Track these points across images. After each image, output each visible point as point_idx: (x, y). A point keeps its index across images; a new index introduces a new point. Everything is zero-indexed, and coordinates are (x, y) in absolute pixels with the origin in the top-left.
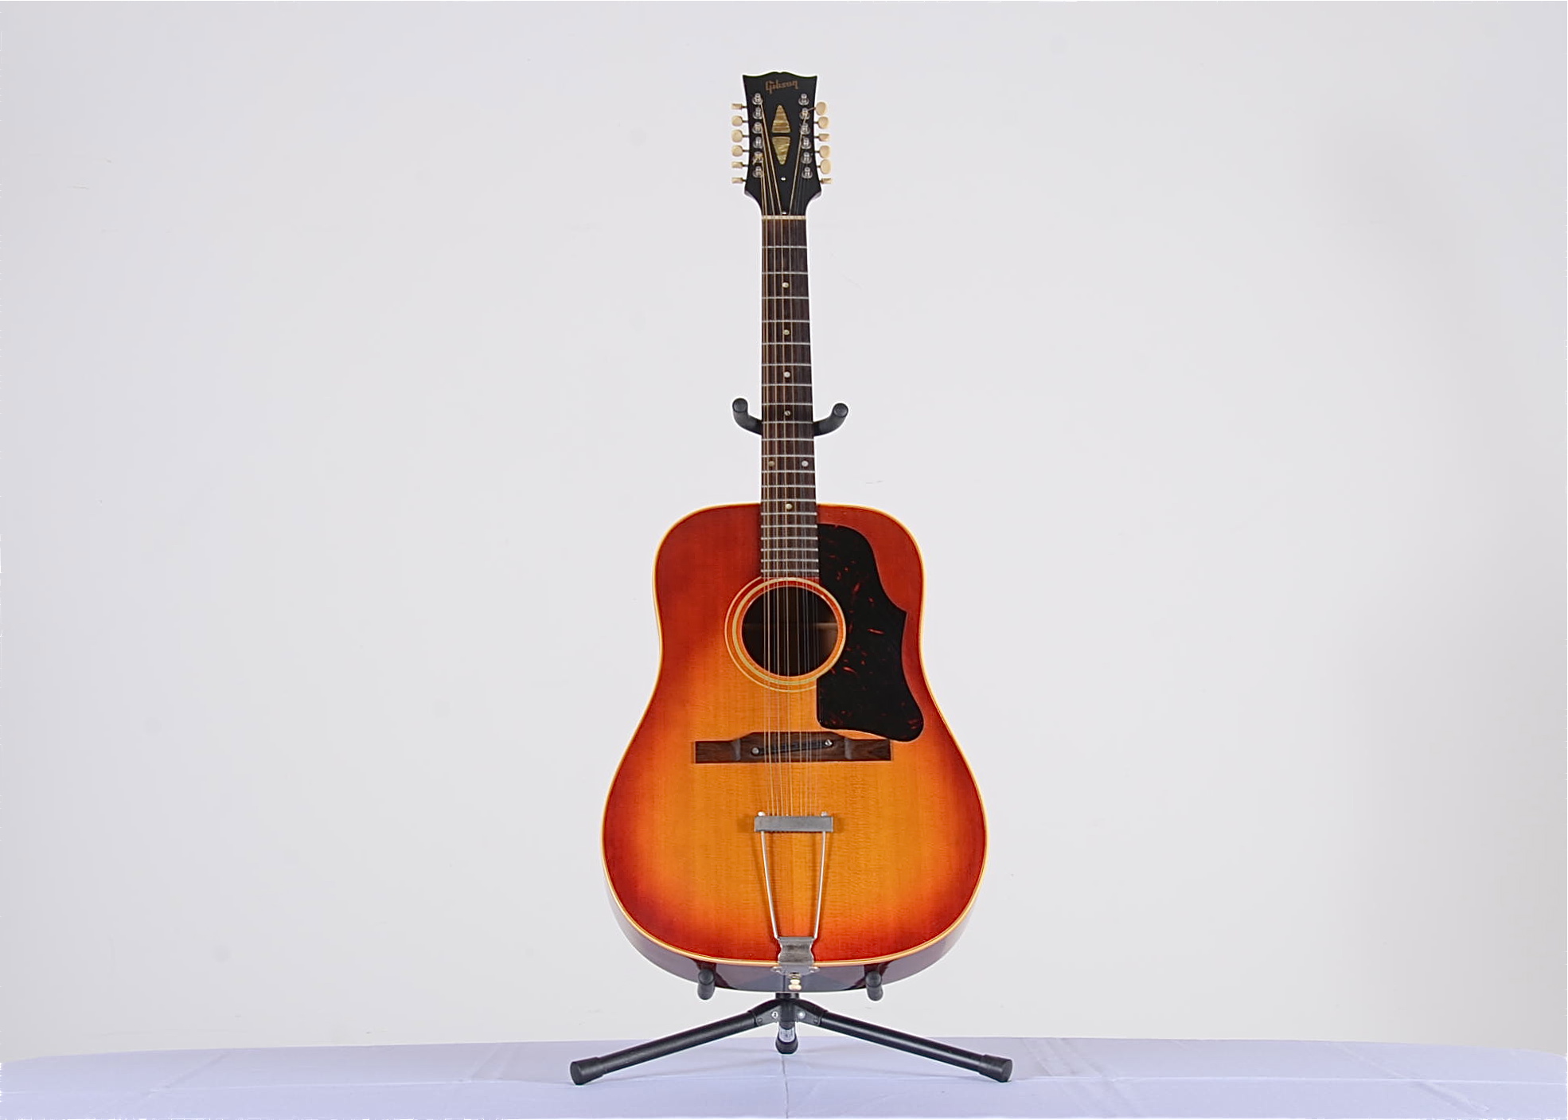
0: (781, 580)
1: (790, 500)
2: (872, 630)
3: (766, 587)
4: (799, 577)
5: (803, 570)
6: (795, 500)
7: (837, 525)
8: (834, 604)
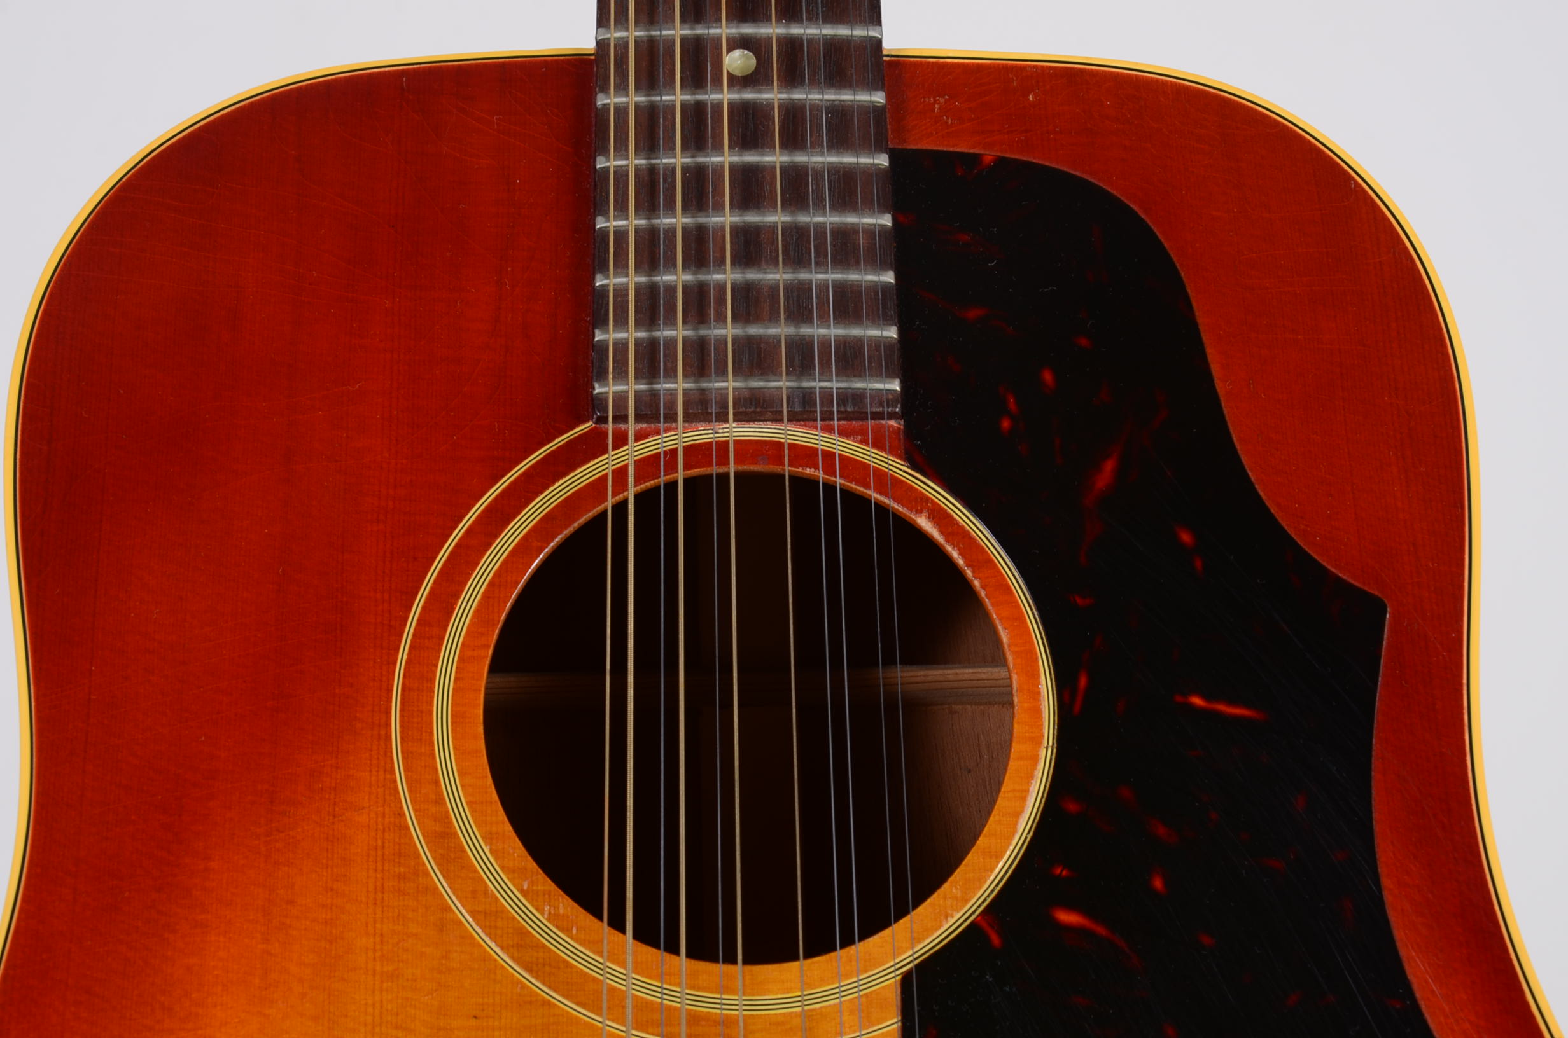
0: (702, 434)
1: (748, 30)
2: (1197, 701)
3: (620, 474)
4: (794, 418)
5: (817, 384)
6: (772, 30)
7: (989, 155)
8: (989, 563)
